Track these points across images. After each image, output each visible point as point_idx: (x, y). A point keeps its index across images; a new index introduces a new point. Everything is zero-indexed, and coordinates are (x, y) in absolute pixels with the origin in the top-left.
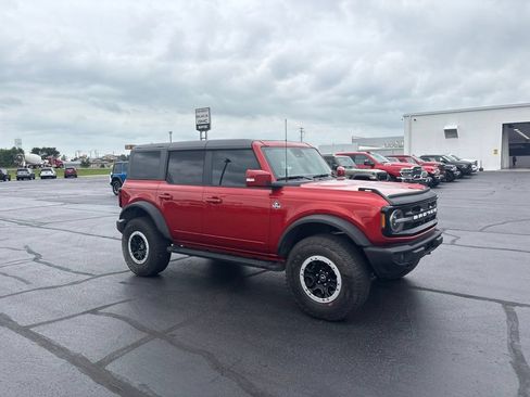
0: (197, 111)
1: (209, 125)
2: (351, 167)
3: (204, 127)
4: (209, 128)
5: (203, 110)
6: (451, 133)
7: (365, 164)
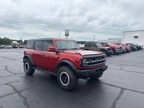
0: (65, 31)
1: (68, 34)
2: (101, 46)
3: (67, 35)
4: (68, 35)
5: (67, 30)
6: (136, 37)
7: (106, 45)
